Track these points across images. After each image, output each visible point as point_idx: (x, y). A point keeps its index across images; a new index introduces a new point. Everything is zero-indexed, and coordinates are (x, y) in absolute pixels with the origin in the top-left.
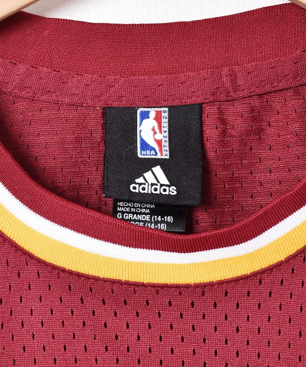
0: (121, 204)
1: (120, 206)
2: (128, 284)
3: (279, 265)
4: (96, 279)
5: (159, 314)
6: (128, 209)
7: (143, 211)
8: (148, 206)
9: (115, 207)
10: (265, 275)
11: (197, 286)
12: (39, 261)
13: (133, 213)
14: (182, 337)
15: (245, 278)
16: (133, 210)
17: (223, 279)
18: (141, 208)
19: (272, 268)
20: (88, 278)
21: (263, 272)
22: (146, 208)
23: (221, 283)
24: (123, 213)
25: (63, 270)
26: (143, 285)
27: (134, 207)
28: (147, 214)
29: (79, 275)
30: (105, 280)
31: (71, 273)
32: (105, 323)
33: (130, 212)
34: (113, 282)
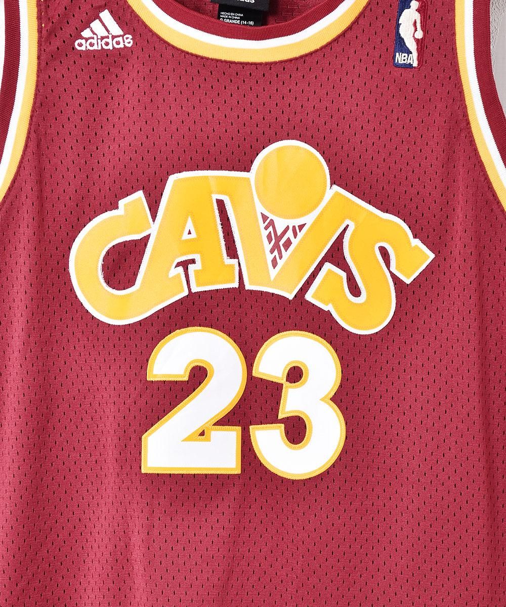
0: (223, 13)
1: (222, 15)
2: (226, 62)
3: (316, 51)
4: (207, 59)
5: (244, 81)
6: (227, 17)
7: (236, 18)
8: (239, 15)
9: (219, 14)
10: (307, 58)
11: (267, 64)
12: (173, 47)
13: (230, 19)
14: (257, 95)
15: (296, 59)
16: (229, 17)
17: (282, 59)
18: (235, 16)
19: (312, 54)
20: (202, 58)
21: (306, 55)
22: (238, 16)
23: (281, 62)
24: (224, 18)
25: (188, 53)
26: (234, 63)
27: (230, 15)
28: (239, 19)
29: (197, 56)
30: (212, 60)
31: (192, 55)
32: (212, 86)
33: (228, 18)
34: (217, 61)
